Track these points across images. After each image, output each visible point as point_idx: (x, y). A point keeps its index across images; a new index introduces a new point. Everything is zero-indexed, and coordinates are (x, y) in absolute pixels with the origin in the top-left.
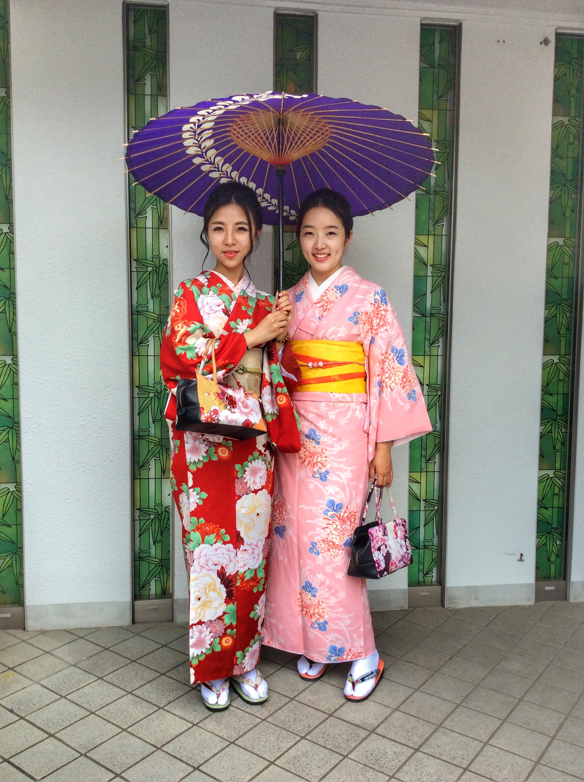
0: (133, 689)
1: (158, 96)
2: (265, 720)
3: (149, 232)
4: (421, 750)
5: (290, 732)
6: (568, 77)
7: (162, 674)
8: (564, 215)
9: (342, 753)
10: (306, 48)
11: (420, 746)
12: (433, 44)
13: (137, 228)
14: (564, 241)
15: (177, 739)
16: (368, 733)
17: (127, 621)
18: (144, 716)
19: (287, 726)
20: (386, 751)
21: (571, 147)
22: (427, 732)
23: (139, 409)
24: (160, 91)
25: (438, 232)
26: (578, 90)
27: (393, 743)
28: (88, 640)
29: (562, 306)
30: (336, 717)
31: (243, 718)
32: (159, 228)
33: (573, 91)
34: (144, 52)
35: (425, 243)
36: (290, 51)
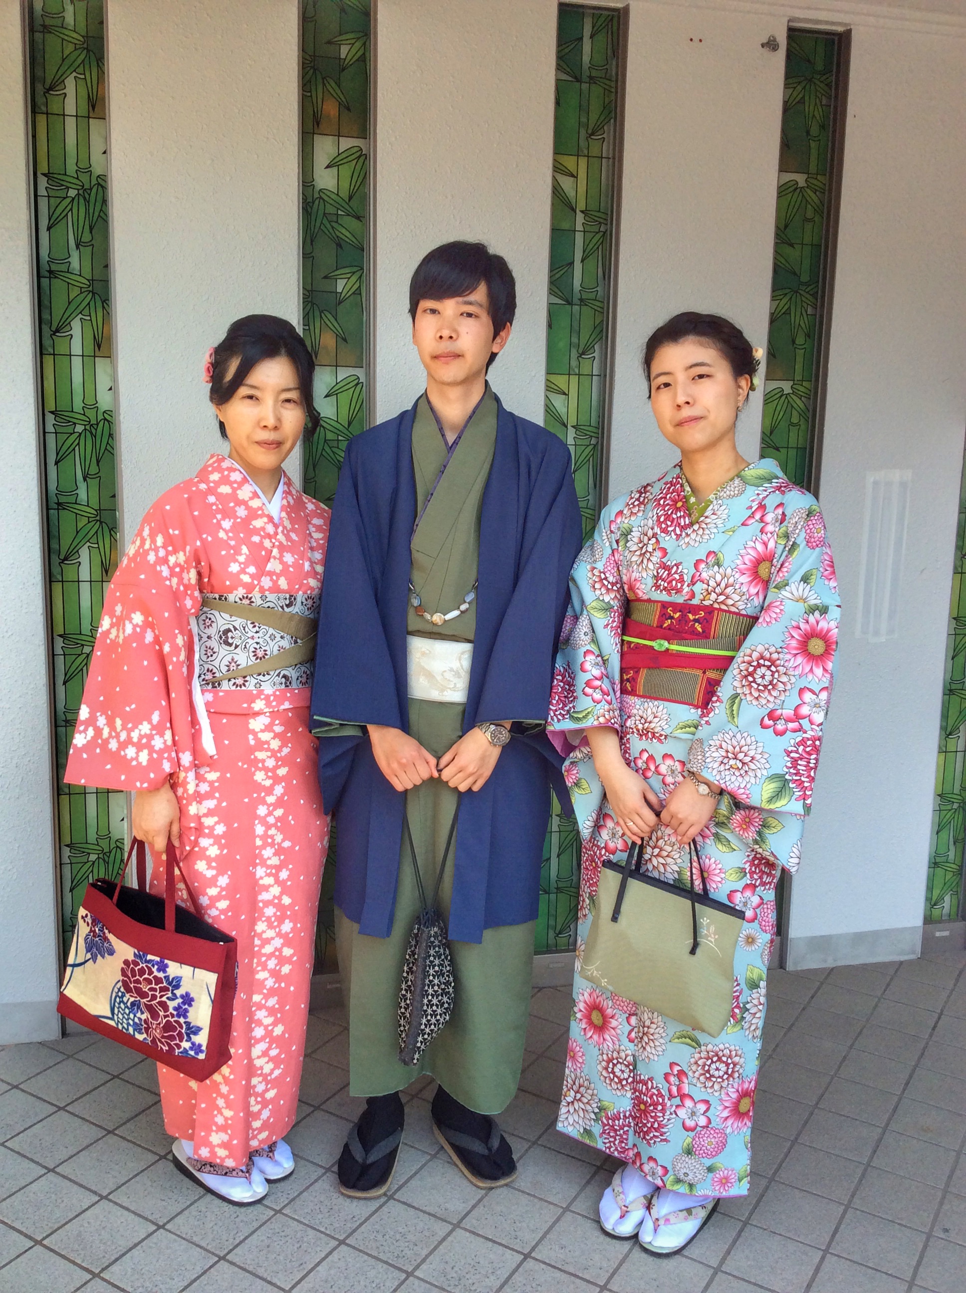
0: (58, 1162)
1: (89, 117)
2: (279, 1211)
3: (77, 363)
4: (533, 1255)
5: (322, 1232)
6: (807, 104)
7: (109, 1132)
8: (794, 342)
9: (405, 1268)
10: (358, 38)
11: (533, 1249)
12: (581, 39)
13: (54, 355)
14: (791, 386)
15: (128, 1255)
16: (450, 1227)
17: (52, 1031)
18: (75, 1214)
19: (318, 1222)
20: (477, 1259)
21: (808, 226)
22: (546, 1222)
23: (66, 675)
24: (93, 109)
25: (585, 370)
26: (823, 127)
27: (490, 1244)
30: (399, 1201)
32: (95, 356)
33: (815, 130)
34: (61, 36)
35: (564, 388)
36: (329, 42)
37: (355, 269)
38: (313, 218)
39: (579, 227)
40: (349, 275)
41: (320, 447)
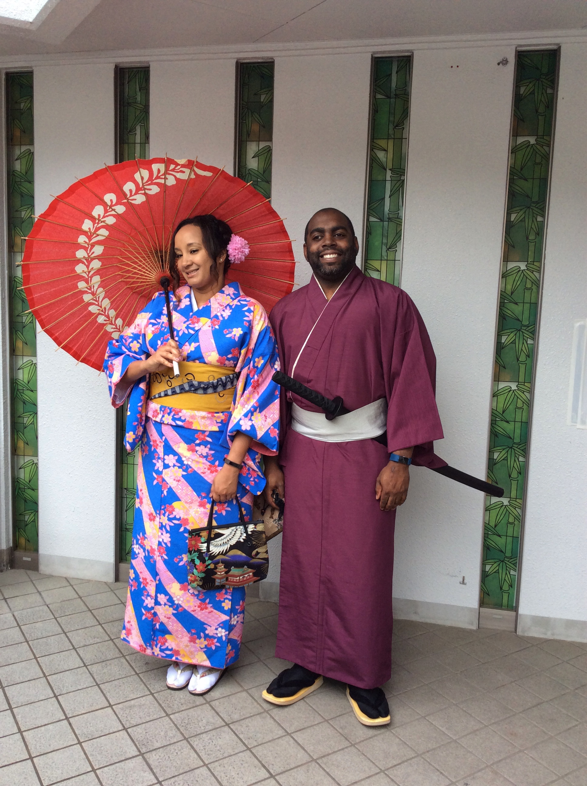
0: (70, 630)
1: (145, 143)
4: (230, 725)
7: (100, 624)
8: (527, 238)
9: (168, 712)
10: (270, 90)
12: (391, 74)
14: (526, 265)
17: (111, 578)
18: (59, 651)
20: (203, 719)
21: (538, 167)
22: (251, 714)
24: (147, 139)
25: (391, 257)
26: (548, 106)
27: (216, 714)
28: (74, 589)
29: (522, 332)
31: (123, 669)
33: (541, 109)
34: (135, 107)
35: (378, 268)
36: (255, 95)
39: (388, 178)
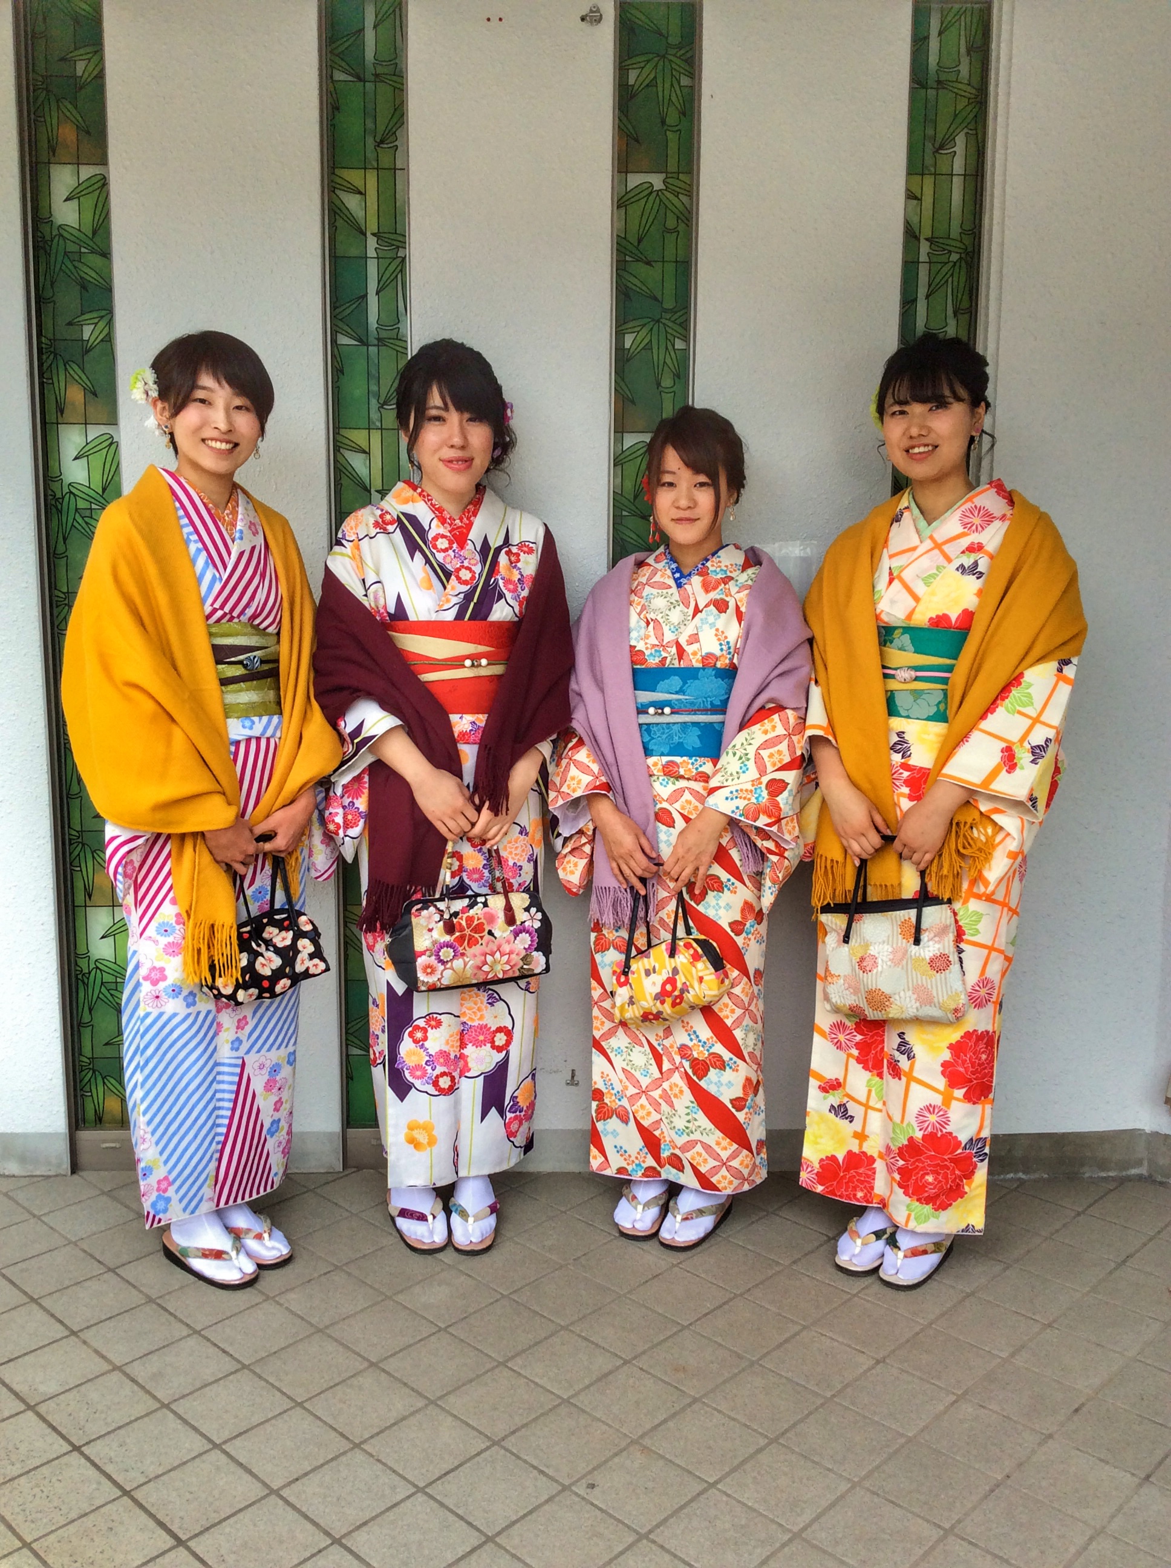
6: (660, 89)
8: (659, 385)
12: (362, 30)
16: (23, 1408)
21: (671, 238)
26: (683, 114)
33: (672, 118)
35: (364, 445)
36: (63, 59)
37: (103, 313)
38: (53, 256)
39: (371, 253)
40: (96, 321)
41: (70, 520)
